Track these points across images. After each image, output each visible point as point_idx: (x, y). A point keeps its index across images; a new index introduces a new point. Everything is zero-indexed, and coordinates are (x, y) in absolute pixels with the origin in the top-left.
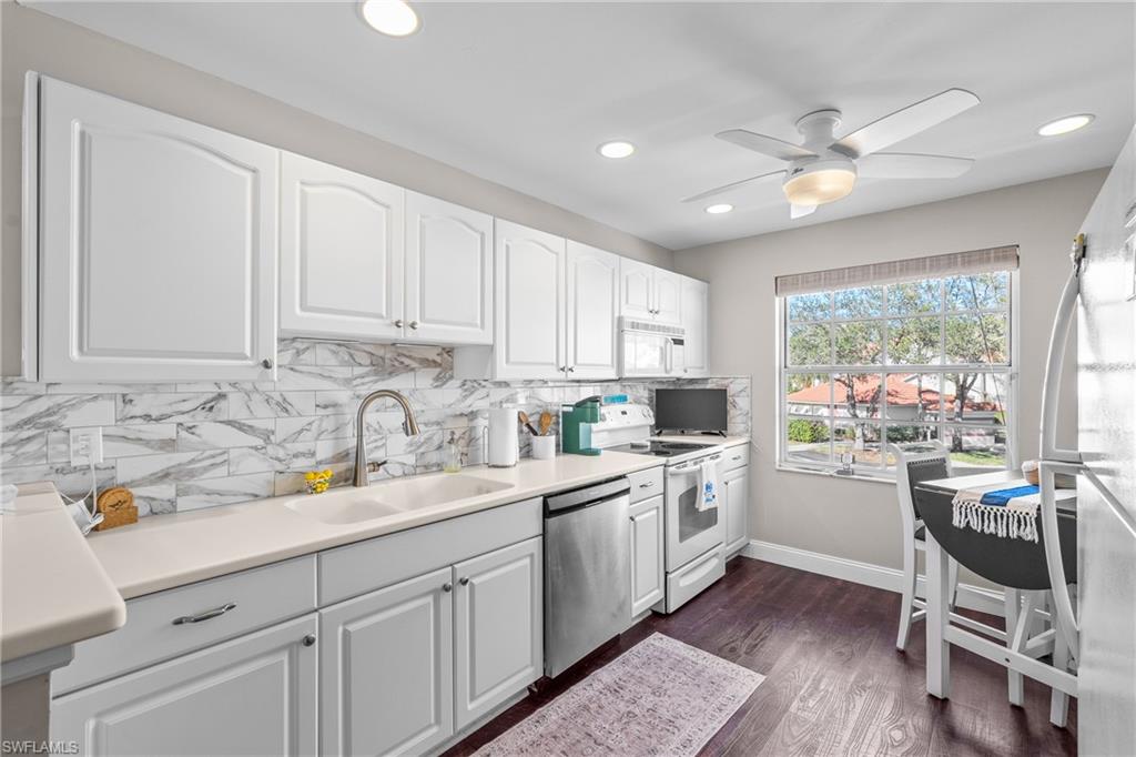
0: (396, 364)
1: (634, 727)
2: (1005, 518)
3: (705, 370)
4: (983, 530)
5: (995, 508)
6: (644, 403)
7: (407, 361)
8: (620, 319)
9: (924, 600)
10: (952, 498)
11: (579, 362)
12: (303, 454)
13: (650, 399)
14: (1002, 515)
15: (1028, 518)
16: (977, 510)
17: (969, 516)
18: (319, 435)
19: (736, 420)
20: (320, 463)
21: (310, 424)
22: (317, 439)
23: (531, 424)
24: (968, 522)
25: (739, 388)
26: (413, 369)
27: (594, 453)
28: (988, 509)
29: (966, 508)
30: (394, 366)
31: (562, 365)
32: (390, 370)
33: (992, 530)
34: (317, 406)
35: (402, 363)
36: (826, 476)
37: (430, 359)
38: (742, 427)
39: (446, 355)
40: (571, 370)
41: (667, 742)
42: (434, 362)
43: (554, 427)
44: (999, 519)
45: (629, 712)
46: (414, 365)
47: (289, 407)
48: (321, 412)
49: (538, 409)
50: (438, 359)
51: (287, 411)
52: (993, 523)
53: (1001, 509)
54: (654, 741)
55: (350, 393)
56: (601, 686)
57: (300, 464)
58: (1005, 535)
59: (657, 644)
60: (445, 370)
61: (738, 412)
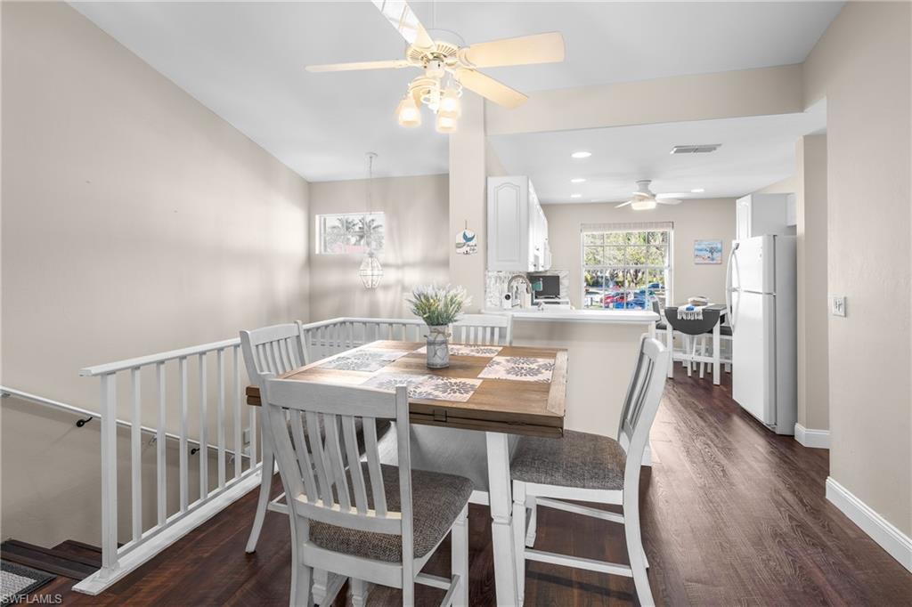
2: (693, 314)
4: (687, 319)
10: (677, 310)
15: (700, 313)
16: (685, 313)
17: (683, 315)
19: (563, 290)
24: (683, 317)
25: (563, 275)
28: (688, 312)
29: (681, 313)
33: (690, 318)
44: (691, 314)
58: (694, 319)
61: (563, 287)
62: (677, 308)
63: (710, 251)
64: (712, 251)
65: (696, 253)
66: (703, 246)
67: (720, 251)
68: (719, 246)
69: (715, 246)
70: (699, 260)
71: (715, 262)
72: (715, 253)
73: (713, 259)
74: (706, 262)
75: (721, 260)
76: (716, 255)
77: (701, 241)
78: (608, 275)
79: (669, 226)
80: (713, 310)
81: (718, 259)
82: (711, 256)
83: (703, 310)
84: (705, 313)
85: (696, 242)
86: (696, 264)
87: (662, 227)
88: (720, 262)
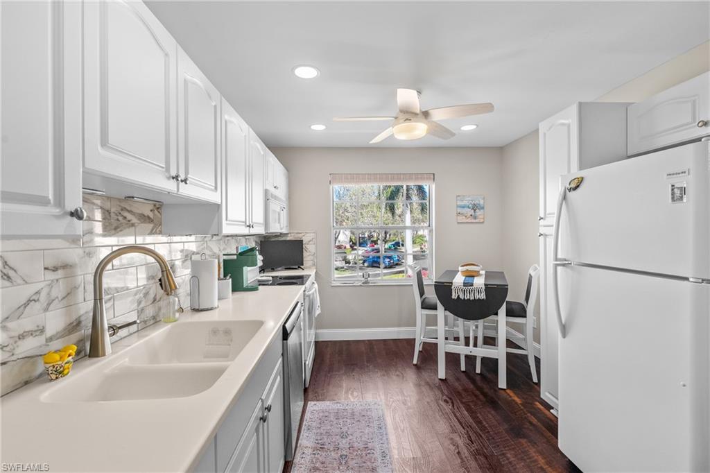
0: (120, 218)
1: (351, 463)
2: (473, 291)
4: (464, 298)
5: (469, 288)
7: (129, 216)
8: (266, 192)
9: (437, 338)
10: (451, 286)
11: (253, 221)
12: (31, 333)
15: (482, 290)
16: (462, 290)
17: (459, 293)
18: (49, 304)
19: (308, 258)
20: (50, 339)
21: (38, 293)
22: (46, 310)
24: (459, 296)
25: (308, 239)
26: (133, 225)
27: (254, 289)
28: (467, 288)
29: (457, 290)
30: (118, 220)
32: (115, 225)
33: (468, 297)
34: (45, 269)
35: (125, 218)
37: (146, 215)
38: (311, 263)
39: (156, 212)
40: (253, 226)
41: (375, 460)
42: (149, 217)
44: (471, 291)
45: (341, 456)
46: (134, 220)
47: (11, 273)
48: (51, 276)
50: (151, 215)
51: (9, 278)
52: (468, 295)
53: (471, 288)
54: (369, 463)
55: (80, 251)
56: (310, 451)
57: (29, 346)
58: (473, 299)
59: (315, 408)
60: (156, 225)
61: (308, 254)
62: (452, 283)
63: (473, 208)
64: (475, 207)
65: (460, 210)
66: (465, 203)
67: (483, 208)
68: (482, 202)
69: (477, 202)
70: (461, 219)
71: (477, 221)
72: (477, 211)
73: (475, 218)
74: (469, 220)
75: (484, 219)
76: (479, 213)
77: (464, 196)
78: (366, 236)
79: (430, 178)
80: (498, 285)
81: (480, 217)
82: (473, 214)
83: (485, 285)
84: (488, 289)
85: (458, 198)
86: (458, 223)
87: (422, 179)
88: (482, 220)
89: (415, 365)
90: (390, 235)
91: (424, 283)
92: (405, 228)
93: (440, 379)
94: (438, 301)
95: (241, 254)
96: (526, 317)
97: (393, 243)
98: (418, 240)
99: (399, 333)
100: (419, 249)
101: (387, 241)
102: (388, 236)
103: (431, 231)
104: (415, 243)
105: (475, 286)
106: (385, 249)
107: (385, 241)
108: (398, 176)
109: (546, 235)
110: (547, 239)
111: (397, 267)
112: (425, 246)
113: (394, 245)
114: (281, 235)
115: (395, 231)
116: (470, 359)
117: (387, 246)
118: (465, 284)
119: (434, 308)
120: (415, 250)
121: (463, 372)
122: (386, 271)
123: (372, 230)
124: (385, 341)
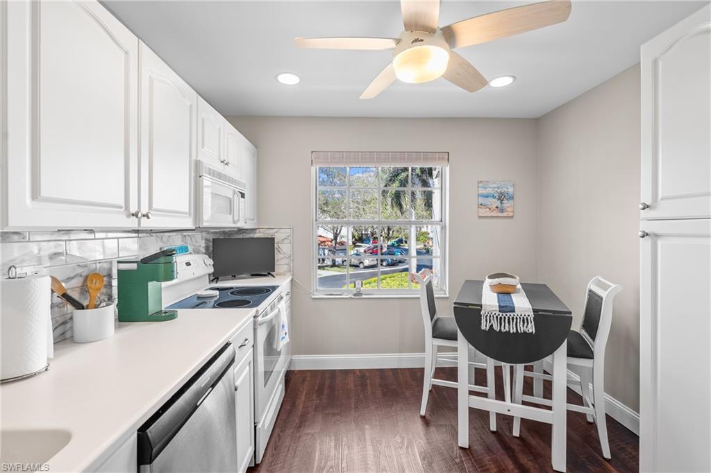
2: (515, 320)
3: (255, 221)
4: (500, 330)
5: (508, 314)
6: (202, 253)
8: (198, 164)
10: (481, 310)
11: (155, 206)
13: (207, 248)
14: (513, 318)
15: (529, 318)
16: (497, 317)
17: (492, 321)
19: (281, 261)
23: (70, 293)
24: (492, 325)
25: (283, 236)
27: (168, 316)
28: (504, 315)
29: (490, 317)
31: (133, 210)
33: (507, 329)
36: (347, 298)
38: (285, 268)
40: (146, 216)
43: (104, 290)
44: (511, 320)
49: (80, 271)
52: (507, 325)
53: (512, 314)
58: (515, 331)
61: (282, 256)
62: (481, 306)
63: (499, 199)
64: (502, 197)
65: (482, 200)
66: (489, 191)
67: (512, 198)
68: (511, 190)
69: (504, 190)
70: (484, 212)
71: (505, 214)
72: (505, 201)
73: (502, 211)
74: (494, 214)
75: (513, 212)
76: (507, 204)
77: (487, 182)
78: (369, 232)
79: (443, 159)
80: (554, 312)
81: (509, 209)
82: (499, 205)
83: (535, 311)
84: (540, 317)
85: (480, 185)
86: (480, 217)
87: (434, 159)
88: (511, 214)
89: (423, 418)
90: (393, 232)
91: (435, 296)
92: (411, 223)
93: (461, 448)
94: (458, 330)
95: (145, 261)
96: (592, 358)
97: (397, 239)
98: (422, 237)
99: (400, 360)
100: (422, 246)
101: (390, 238)
102: (391, 232)
103: (443, 228)
104: (419, 240)
105: (517, 312)
106: (388, 246)
107: (388, 238)
108: (401, 156)
109: (657, 236)
110: (660, 243)
111: (400, 264)
112: (428, 243)
113: (397, 242)
114: (240, 230)
115: (398, 226)
116: (505, 420)
117: (390, 243)
118: (502, 309)
119: (453, 337)
120: (419, 247)
121: (493, 432)
122: (388, 269)
123: (375, 226)
124: (382, 371)
